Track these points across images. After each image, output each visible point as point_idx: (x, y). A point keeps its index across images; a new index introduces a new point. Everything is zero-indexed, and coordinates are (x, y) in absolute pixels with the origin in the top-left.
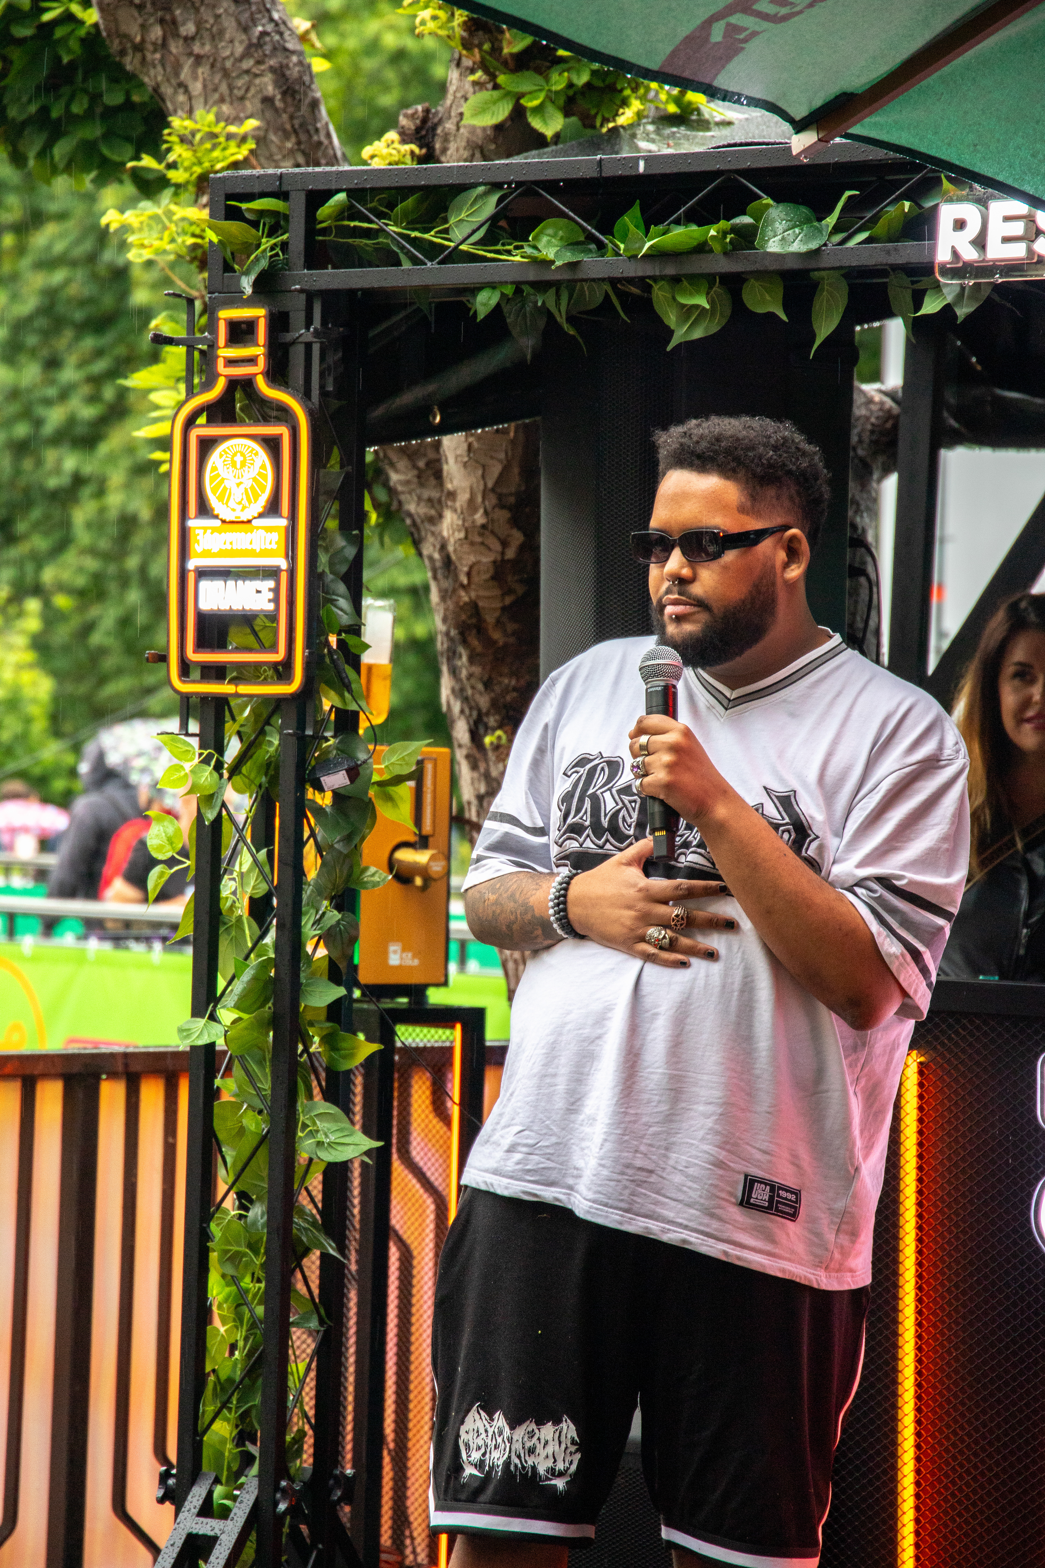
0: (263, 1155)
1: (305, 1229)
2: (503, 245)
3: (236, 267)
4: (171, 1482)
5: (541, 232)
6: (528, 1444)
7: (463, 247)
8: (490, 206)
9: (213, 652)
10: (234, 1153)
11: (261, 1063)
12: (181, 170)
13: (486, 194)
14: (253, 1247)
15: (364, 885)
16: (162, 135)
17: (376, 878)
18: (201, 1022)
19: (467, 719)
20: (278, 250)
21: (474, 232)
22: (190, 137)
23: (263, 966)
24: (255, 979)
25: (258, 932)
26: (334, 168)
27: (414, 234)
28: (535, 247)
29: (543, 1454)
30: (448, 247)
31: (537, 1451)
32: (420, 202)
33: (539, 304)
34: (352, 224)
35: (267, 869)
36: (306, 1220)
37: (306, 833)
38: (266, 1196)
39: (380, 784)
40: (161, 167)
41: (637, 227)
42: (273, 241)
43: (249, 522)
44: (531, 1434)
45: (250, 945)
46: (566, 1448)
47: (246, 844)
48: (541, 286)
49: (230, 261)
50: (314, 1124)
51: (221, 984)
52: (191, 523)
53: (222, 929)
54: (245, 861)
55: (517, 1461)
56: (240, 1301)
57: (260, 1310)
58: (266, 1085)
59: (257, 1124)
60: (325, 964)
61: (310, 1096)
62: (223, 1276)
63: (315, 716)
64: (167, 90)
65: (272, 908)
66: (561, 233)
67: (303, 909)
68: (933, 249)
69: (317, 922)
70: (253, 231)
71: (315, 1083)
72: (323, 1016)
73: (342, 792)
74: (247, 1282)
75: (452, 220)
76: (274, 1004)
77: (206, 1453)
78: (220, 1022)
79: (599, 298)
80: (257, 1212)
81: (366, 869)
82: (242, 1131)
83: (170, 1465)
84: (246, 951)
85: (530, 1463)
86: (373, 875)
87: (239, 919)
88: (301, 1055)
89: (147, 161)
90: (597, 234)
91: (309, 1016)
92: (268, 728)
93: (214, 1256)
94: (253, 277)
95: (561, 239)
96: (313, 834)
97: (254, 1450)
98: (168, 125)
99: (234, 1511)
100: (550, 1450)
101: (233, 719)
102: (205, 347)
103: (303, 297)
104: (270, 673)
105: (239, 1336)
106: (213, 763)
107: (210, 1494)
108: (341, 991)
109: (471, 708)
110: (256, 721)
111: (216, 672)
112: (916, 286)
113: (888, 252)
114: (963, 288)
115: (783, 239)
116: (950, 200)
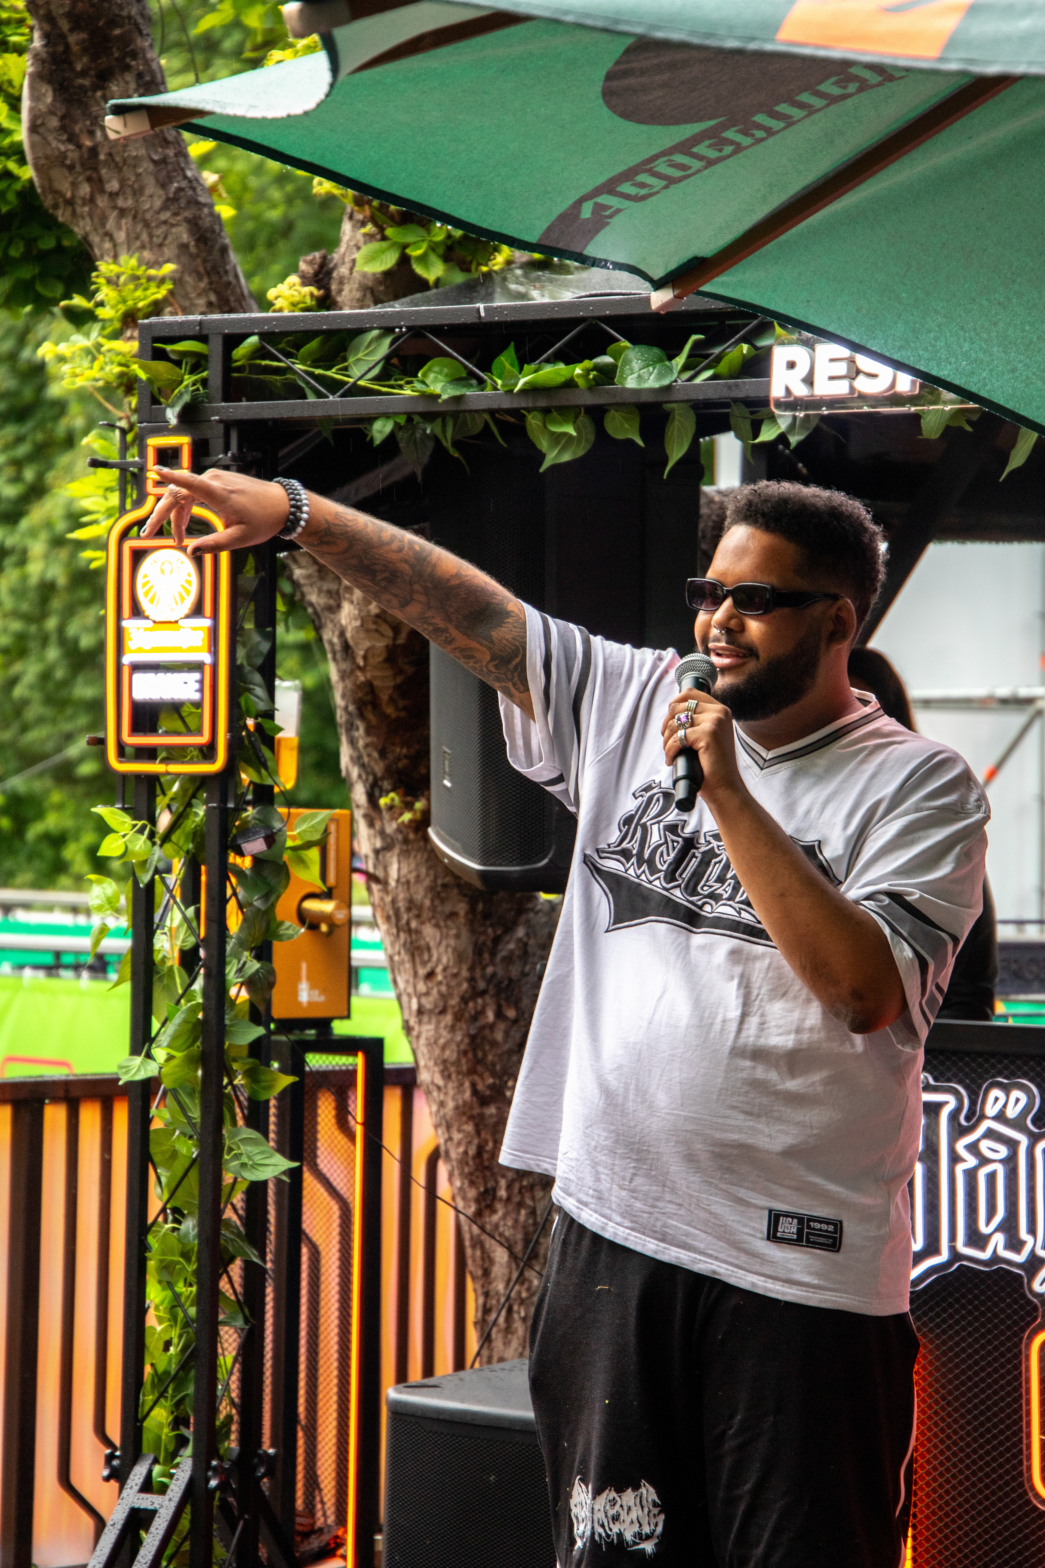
0: (194, 1175)
1: (232, 1240)
2: (396, 380)
3: (162, 400)
4: (115, 1463)
5: (429, 370)
7: (361, 383)
8: (384, 348)
9: (145, 735)
10: (168, 1174)
11: (191, 1095)
12: (108, 308)
13: (380, 337)
14: (186, 1256)
15: (279, 938)
16: (90, 278)
17: (291, 932)
18: (138, 1060)
19: (365, 782)
20: (199, 385)
21: (370, 369)
22: (115, 279)
23: (193, 1010)
24: (185, 1021)
25: (188, 981)
26: (247, 315)
27: (318, 371)
28: (423, 383)
29: (628, 1520)
30: (347, 383)
32: (323, 343)
33: (428, 431)
34: (264, 363)
35: (194, 924)
36: (233, 1233)
37: (229, 892)
38: (197, 1212)
39: (294, 849)
40: (90, 305)
41: (512, 365)
42: (194, 378)
43: (176, 622)
44: (613, 1503)
45: (180, 991)
47: (175, 902)
48: (429, 417)
49: (157, 395)
50: (239, 1148)
51: (156, 1025)
52: (125, 624)
53: (156, 978)
54: (175, 918)
56: (176, 1302)
57: (192, 1311)
58: (196, 1114)
59: (189, 1149)
60: (247, 1008)
61: (234, 1123)
62: (160, 1282)
63: (235, 791)
64: (95, 239)
65: (200, 959)
66: (446, 370)
67: (228, 959)
68: (768, 385)
69: (240, 970)
70: (177, 369)
71: (238, 1110)
72: (245, 1052)
73: (260, 856)
74: (180, 1288)
75: (351, 360)
76: (202, 1043)
77: (147, 1438)
78: (154, 1060)
79: (480, 426)
80: (189, 1226)
81: (282, 923)
82: (174, 1154)
83: (115, 1448)
84: (177, 997)
86: (288, 929)
87: (171, 969)
88: (226, 1087)
89: (78, 301)
90: (478, 371)
91: (233, 1053)
92: (194, 801)
93: (152, 1265)
94: (177, 409)
95: (446, 375)
96: (235, 894)
97: (189, 1433)
98: (96, 269)
99: (172, 1487)
100: (633, 1515)
101: (164, 794)
102: (136, 470)
103: (221, 426)
104: (196, 753)
105: (174, 1334)
106: (147, 832)
107: (150, 1472)
108: (260, 1031)
109: (367, 773)
110: (184, 795)
111: (148, 754)
112: (754, 417)
113: (730, 387)
114: (795, 418)
115: (639, 376)
116: (782, 343)
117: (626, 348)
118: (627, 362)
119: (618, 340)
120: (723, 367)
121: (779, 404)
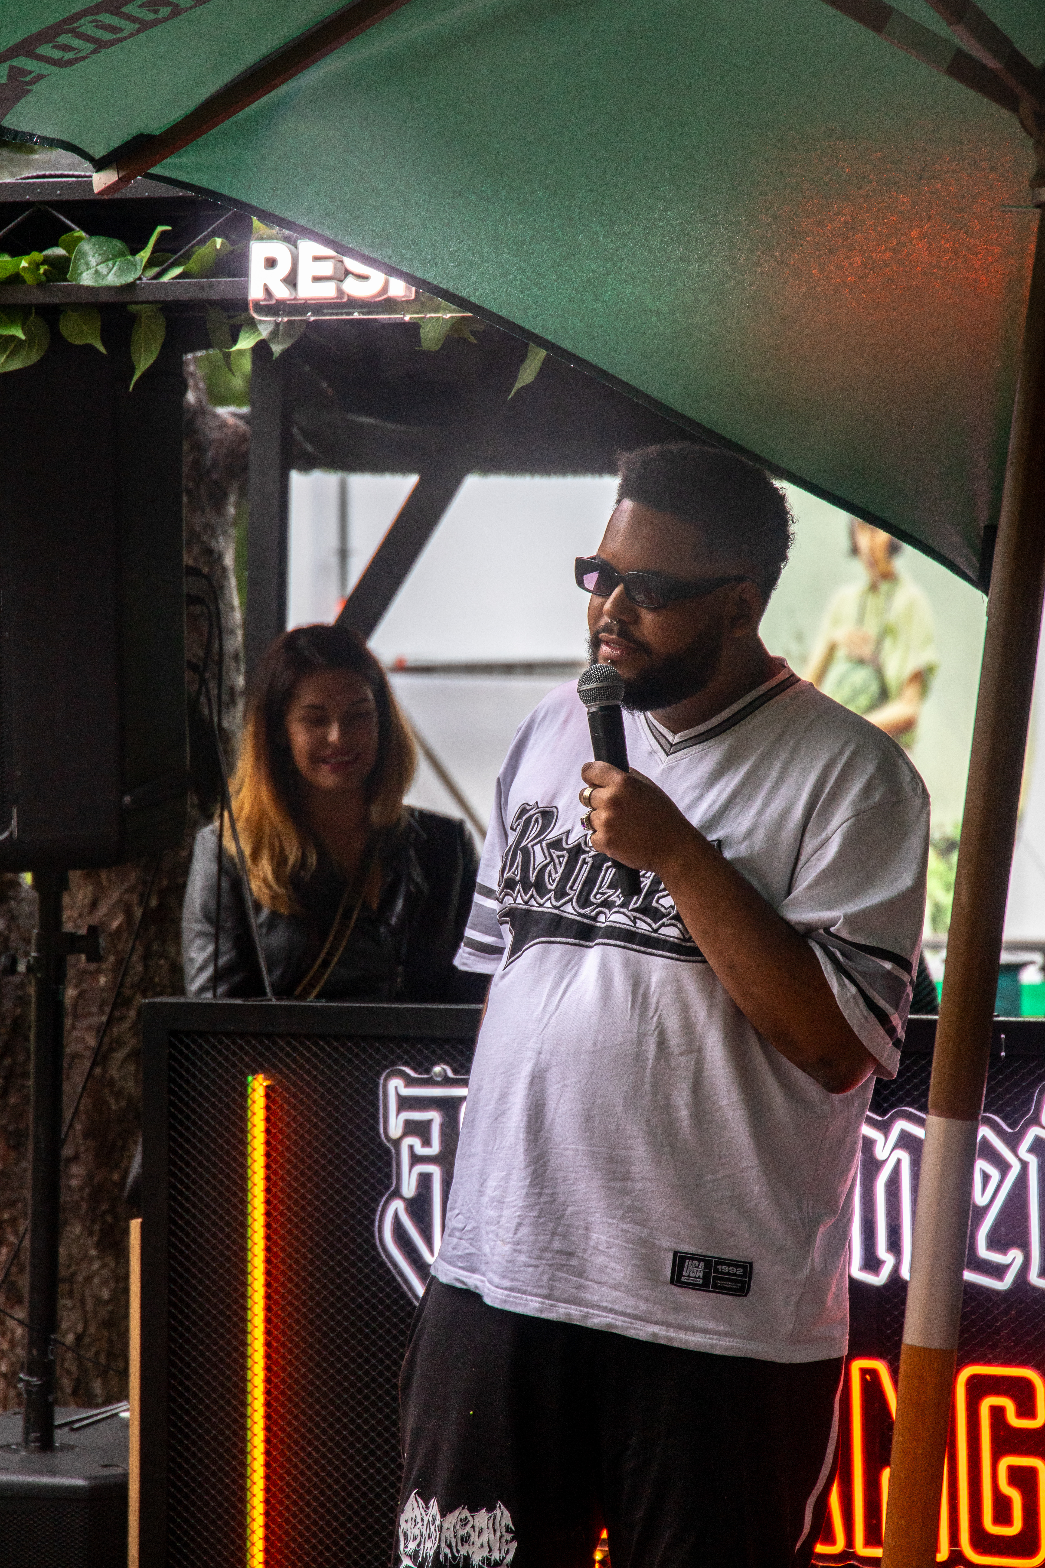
6: (461, 1533)
29: (478, 1543)
31: (472, 1540)
44: (465, 1522)
46: (501, 1536)
55: (447, 1551)
68: (245, 286)
85: (463, 1552)
100: (485, 1538)
112: (232, 321)
113: (202, 287)
114: (277, 325)
115: (97, 272)
116: (261, 239)
117: (80, 239)
118: (82, 255)
119: (72, 230)
120: (193, 264)
121: (258, 308)
